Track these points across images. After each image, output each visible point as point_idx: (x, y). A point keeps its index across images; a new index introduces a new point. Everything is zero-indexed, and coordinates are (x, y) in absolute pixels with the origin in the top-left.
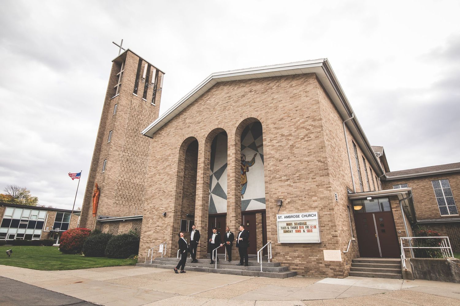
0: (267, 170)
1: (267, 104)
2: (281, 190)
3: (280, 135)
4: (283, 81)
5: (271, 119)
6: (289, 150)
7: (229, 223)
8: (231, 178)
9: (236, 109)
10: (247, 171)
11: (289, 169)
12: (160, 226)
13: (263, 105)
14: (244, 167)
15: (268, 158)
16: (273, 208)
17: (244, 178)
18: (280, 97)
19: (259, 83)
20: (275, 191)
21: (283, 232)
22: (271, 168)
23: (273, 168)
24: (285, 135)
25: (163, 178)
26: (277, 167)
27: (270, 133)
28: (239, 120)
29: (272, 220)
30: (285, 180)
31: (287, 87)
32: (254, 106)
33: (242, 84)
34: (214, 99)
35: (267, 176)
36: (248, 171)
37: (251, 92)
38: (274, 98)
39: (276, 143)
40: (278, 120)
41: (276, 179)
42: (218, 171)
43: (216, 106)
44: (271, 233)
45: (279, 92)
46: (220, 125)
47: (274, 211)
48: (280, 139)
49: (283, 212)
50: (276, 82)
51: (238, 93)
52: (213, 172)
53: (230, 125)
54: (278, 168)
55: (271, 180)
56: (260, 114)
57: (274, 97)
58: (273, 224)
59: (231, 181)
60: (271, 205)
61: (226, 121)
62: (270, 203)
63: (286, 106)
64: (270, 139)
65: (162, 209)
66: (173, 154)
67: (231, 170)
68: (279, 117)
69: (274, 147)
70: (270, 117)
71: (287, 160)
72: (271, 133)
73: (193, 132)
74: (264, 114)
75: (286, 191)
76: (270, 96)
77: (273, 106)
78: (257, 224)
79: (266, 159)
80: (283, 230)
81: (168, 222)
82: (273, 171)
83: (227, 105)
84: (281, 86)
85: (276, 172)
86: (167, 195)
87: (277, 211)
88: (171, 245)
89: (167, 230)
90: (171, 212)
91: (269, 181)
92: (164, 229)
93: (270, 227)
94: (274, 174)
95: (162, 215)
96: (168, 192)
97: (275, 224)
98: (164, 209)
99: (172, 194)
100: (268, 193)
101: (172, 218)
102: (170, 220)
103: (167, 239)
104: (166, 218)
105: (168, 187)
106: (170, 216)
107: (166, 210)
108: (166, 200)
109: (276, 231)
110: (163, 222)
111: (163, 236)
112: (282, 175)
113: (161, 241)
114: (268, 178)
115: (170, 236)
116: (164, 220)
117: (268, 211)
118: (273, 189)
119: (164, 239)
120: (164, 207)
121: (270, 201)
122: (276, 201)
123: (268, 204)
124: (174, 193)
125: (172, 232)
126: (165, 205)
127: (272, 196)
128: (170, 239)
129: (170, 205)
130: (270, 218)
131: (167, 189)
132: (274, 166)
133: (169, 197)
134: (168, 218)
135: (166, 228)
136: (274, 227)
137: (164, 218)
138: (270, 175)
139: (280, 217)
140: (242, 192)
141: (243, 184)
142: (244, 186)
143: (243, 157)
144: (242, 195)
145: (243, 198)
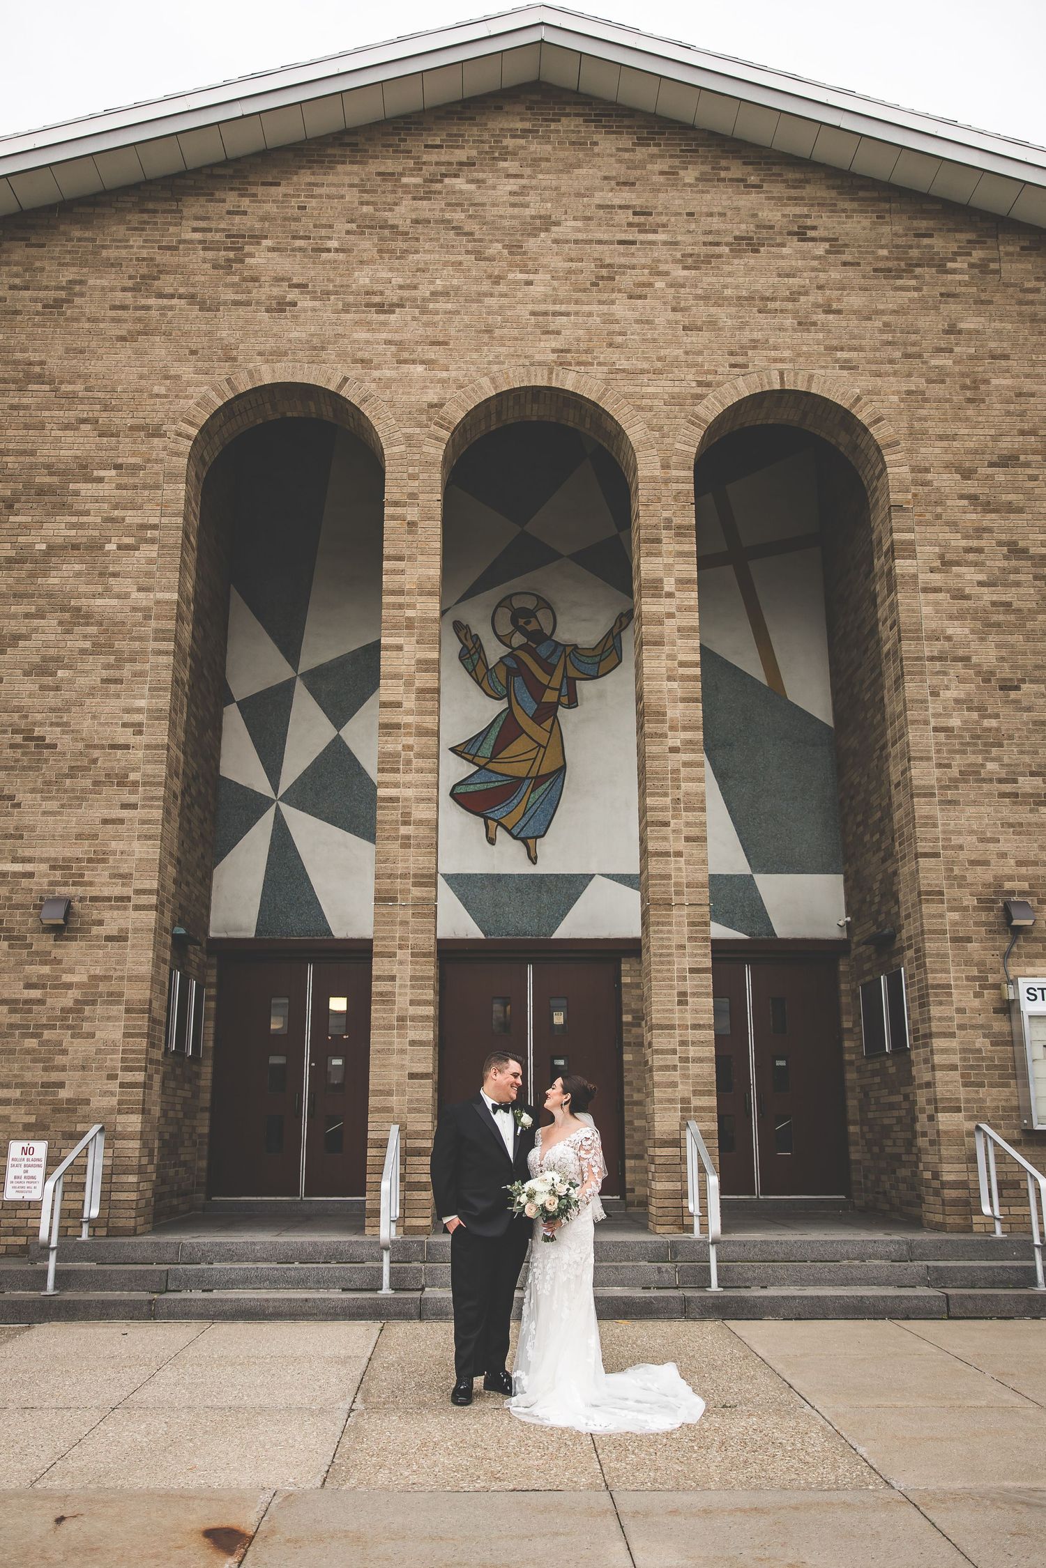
0: (926, 723)
1: (914, 344)
2: (1009, 843)
3: (1000, 544)
4: (1010, 249)
5: (945, 444)
7: (671, 1011)
8: (672, 728)
9: (701, 312)
10: (565, 700)
13: (889, 343)
14: (543, 678)
15: (932, 659)
16: (969, 940)
17: (542, 736)
18: (998, 332)
19: (855, 205)
20: (981, 846)
22: (950, 716)
23: (965, 722)
24: (1032, 551)
25: (17, 638)
26: (990, 717)
27: (939, 517)
28: (719, 384)
29: (962, 1005)
30: (1039, 795)
31: (1037, 290)
32: (826, 329)
33: (736, 170)
34: (513, 185)
35: (929, 759)
36: (573, 703)
37: (801, 234)
38: (962, 326)
39: (981, 584)
40: (987, 457)
41: (984, 780)
42: (340, 663)
43: (532, 240)
44: (963, 1076)
45: (990, 302)
46: (572, 375)
47: (976, 957)
48: (1003, 570)
49: (1033, 965)
50: (969, 242)
51: (711, 215)
52: (295, 667)
53: (654, 396)
54: (993, 723)
55: (954, 783)
56: (869, 392)
57: (962, 320)
58: (973, 1027)
59: (674, 750)
60: (954, 924)
61: (624, 364)
62: (952, 909)
63: (1033, 395)
64: (937, 549)
65: (18, 867)
66: (118, 467)
68: (990, 444)
69: (966, 604)
70: (935, 428)
72: (947, 524)
73: (330, 355)
74: (895, 398)
75: (1043, 856)
76: (936, 308)
77: (957, 369)
79: (919, 659)
81: (98, 971)
82: (967, 735)
83: (623, 260)
84: (997, 272)
85: (985, 745)
86: (71, 768)
87: (992, 959)
88: (136, 1144)
89: (92, 1035)
90: (129, 899)
91: (941, 788)
92: (53, 1027)
93: (954, 1043)
94: (974, 753)
95: (23, 914)
96: (81, 745)
97: (982, 1027)
98: (47, 875)
99: (133, 770)
100: (936, 855)
101: (133, 946)
102: (118, 963)
103: (87, 1102)
104: (67, 939)
105: (73, 709)
106: (111, 929)
107: (66, 884)
108: (62, 806)
109: (988, 1067)
110: (38, 967)
111: (45, 1079)
112: (1021, 769)
113: (21, 1116)
114: (937, 772)
115: (118, 1081)
116: (53, 956)
117: (938, 955)
118: (969, 838)
119: (52, 1103)
120: (42, 860)
121: (949, 900)
122: (985, 903)
123: (934, 916)
124: (149, 761)
125: (140, 1052)
126: (52, 845)
127: (962, 873)
128: (120, 1102)
129: (114, 845)
130: (950, 995)
131: (67, 724)
132: (969, 709)
133: (96, 783)
134: (94, 945)
135: (72, 1018)
136: (978, 1045)
137: (44, 943)
138: (945, 755)
139: (1039, 993)
140: (531, 822)
141: (537, 777)
142: (544, 787)
143: (539, 614)
144: (529, 839)
145: (533, 860)
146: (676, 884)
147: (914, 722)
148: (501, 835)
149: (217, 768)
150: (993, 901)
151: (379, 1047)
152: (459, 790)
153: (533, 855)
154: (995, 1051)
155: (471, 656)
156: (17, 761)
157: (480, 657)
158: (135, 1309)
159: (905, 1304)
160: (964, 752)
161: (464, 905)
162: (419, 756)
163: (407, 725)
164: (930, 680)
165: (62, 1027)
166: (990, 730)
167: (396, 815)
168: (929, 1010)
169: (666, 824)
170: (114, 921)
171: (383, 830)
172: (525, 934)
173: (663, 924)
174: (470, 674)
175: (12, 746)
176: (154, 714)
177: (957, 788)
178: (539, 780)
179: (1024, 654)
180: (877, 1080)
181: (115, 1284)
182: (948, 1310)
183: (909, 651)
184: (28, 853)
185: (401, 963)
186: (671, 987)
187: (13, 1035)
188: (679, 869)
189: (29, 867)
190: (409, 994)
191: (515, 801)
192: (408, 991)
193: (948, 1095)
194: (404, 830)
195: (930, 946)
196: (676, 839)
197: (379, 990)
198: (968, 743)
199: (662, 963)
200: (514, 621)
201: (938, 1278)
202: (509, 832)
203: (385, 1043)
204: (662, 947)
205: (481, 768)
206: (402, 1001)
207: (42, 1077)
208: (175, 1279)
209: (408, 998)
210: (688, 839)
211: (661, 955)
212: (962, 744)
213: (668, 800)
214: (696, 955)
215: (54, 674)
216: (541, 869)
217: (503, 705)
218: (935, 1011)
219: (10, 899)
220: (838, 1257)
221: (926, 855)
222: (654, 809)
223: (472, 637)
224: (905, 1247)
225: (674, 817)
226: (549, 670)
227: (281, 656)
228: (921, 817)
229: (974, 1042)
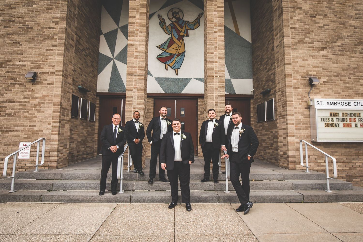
0: (289, 26)
2: (311, 61)
6: (326, 3)
8: (215, 26)
10: (185, 35)
11: (326, 32)
12: (17, 102)
14: (180, 29)
15: (291, 8)
16: (299, 88)
17: (180, 45)
20: (303, 62)
21: (324, 125)
22: (295, 24)
23: (300, 26)
26: (307, 25)
29: (296, 107)
30: (320, 48)
35: (289, 36)
36: (187, 36)
41: (304, 43)
44: (295, 126)
47: (300, 93)
52: (118, 26)
54: (308, 27)
55: (296, 44)
58: (299, 113)
59: (215, 32)
60: (295, 84)
62: (294, 79)
65: (21, 63)
67: (215, 11)
71: (324, 17)
75: (320, 65)
78: (199, 113)
79: (287, 7)
80: (323, 124)
81: (45, 93)
82: (300, 30)
85: (305, 33)
86: (37, 34)
87: (305, 94)
88: (57, 143)
89: (44, 112)
90: (54, 73)
91: (292, 45)
92: (32, 110)
93: (293, 117)
94: (302, 35)
95: (23, 77)
96: (40, 28)
97: (301, 113)
98: (30, 66)
99: (55, 35)
100: (290, 64)
101: (55, 87)
102: (51, 91)
103: (42, 131)
104: (36, 84)
105: (38, 17)
106: (49, 81)
107: (35, 68)
108: (34, 45)
109: (303, 124)
110: (28, 92)
111: (30, 125)
112: (315, 40)
113: (23, 135)
114: (291, 40)
115: (51, 125)
116: (32, 89)
117: (290, 92)
118: (300, 59)
119: (32, 131)
120: (28, 61)
121: (293, 77)
122: (304, 78)
123: (289, 81)
124: (60, 33)
125: (57, 117)
126: (31, 57)
127: (297, 69)
128: (52, 131)
129: (50, 57)
130: (293, 104)
131: (36, 21)
132: (301, 22)
133: (44, 39)
134: (44, 86)
135: (37, 107)
136: (300, 118)
137: (29, 85)
138: (294, 35)
139: (320, 103)
140: (177, 65)
141: (178, 54)
142: (180, 56)
143: (179, 13)
144: (176, 69)
145: (177, 74)
146: (215, 71)
147: (285, 26)
148: (169, 68)
149: (98, 50)
150: (306, 77)
151: (127, 116)
152: (159, 57)
153: (177, 73)
154: (305, 120)
155: (162, 23)
156: (21, 32)
157: (164, 24)
158: (35, 198)
159: (290, 198)
160: (299, 35)
161: (160, 85)
162: (140, 32)
163: (137, 23)
164: (290, 14)
165: (35, 110)
166: (306, 28)
167: (133, 49)
168: (286, 108)
169: (213, 53)
170: (50, 79)
171: (129, 54)
172: (175, 92)
173: (211, 82)
174: (162, 28)
175: (19, 28)
176: (62, 19)
177: (297, 45)
178: (179, 55)
179: (317, 7)
180: (261, 128)
181: (36, 188)
182: (303, 200)
183: (284, 5)
184: (24, 59)
185: (134, 92)
186: (213, 100)
187: (20, 112)
188: (216, 66)
189: (24, 63)
190: (137, 101)
191: (173, 60)
192: (136, 100)
193: (291, 132)
194: (136, 54)
195: (288, 90)
196: (216, 58)
197: (128, 100)
198: (300, 32)
199: (211, 93)
200: (173, 15)
201: (296, 187)
202: (171, 67)
203: (129, 115)
204: (211, 89)
205: (164, 51)
206: (134, 104)
207: (29, 124)
208: (55, 187)
209: (136, 103)
210: (219, 58)
211: (210, 91)
212: (299, 32)
213: (214, 46)
214: (220, 91)
215: (32, 6)
216: (179, 76)
217: (170, 36)
218: (288, 108)
219: (19, 72)
220: (262, 179)
221: (287, 64)
222: (209, 49)
223: (162, 19)
224: (282, 176)
225: (215, 51)
226: (182, 27)
227: (115, 23)
228: (286, 53)
229: (299, 117)
